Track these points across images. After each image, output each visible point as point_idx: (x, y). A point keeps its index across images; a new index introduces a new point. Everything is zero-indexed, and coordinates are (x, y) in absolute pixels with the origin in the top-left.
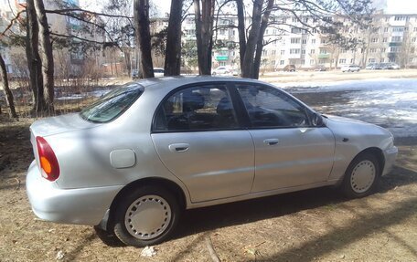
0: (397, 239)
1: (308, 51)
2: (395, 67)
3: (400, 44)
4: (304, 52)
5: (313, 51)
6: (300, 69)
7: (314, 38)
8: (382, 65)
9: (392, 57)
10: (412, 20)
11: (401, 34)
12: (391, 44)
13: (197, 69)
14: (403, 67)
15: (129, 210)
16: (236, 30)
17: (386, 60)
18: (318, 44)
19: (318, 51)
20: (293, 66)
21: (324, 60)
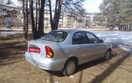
0: (122, 68)
1: (64, 22)
2: (87, 28)
3: (88, 21)
4: (63, 22)
5: (65, 22)
6: (62, 27)
7: (65, 18)
8: (84, 27)
9: (86, 25)
10: (90, 15)
11: (88, 19)
12: (86, 21)
13: (31, 25)
14: (89, 28)
15: (67, 66)
16: (49, 14)
17: (85, 26)
18: (67, 20)
19: (67, 22)
20: (61, 26)
21: (69, 25)
